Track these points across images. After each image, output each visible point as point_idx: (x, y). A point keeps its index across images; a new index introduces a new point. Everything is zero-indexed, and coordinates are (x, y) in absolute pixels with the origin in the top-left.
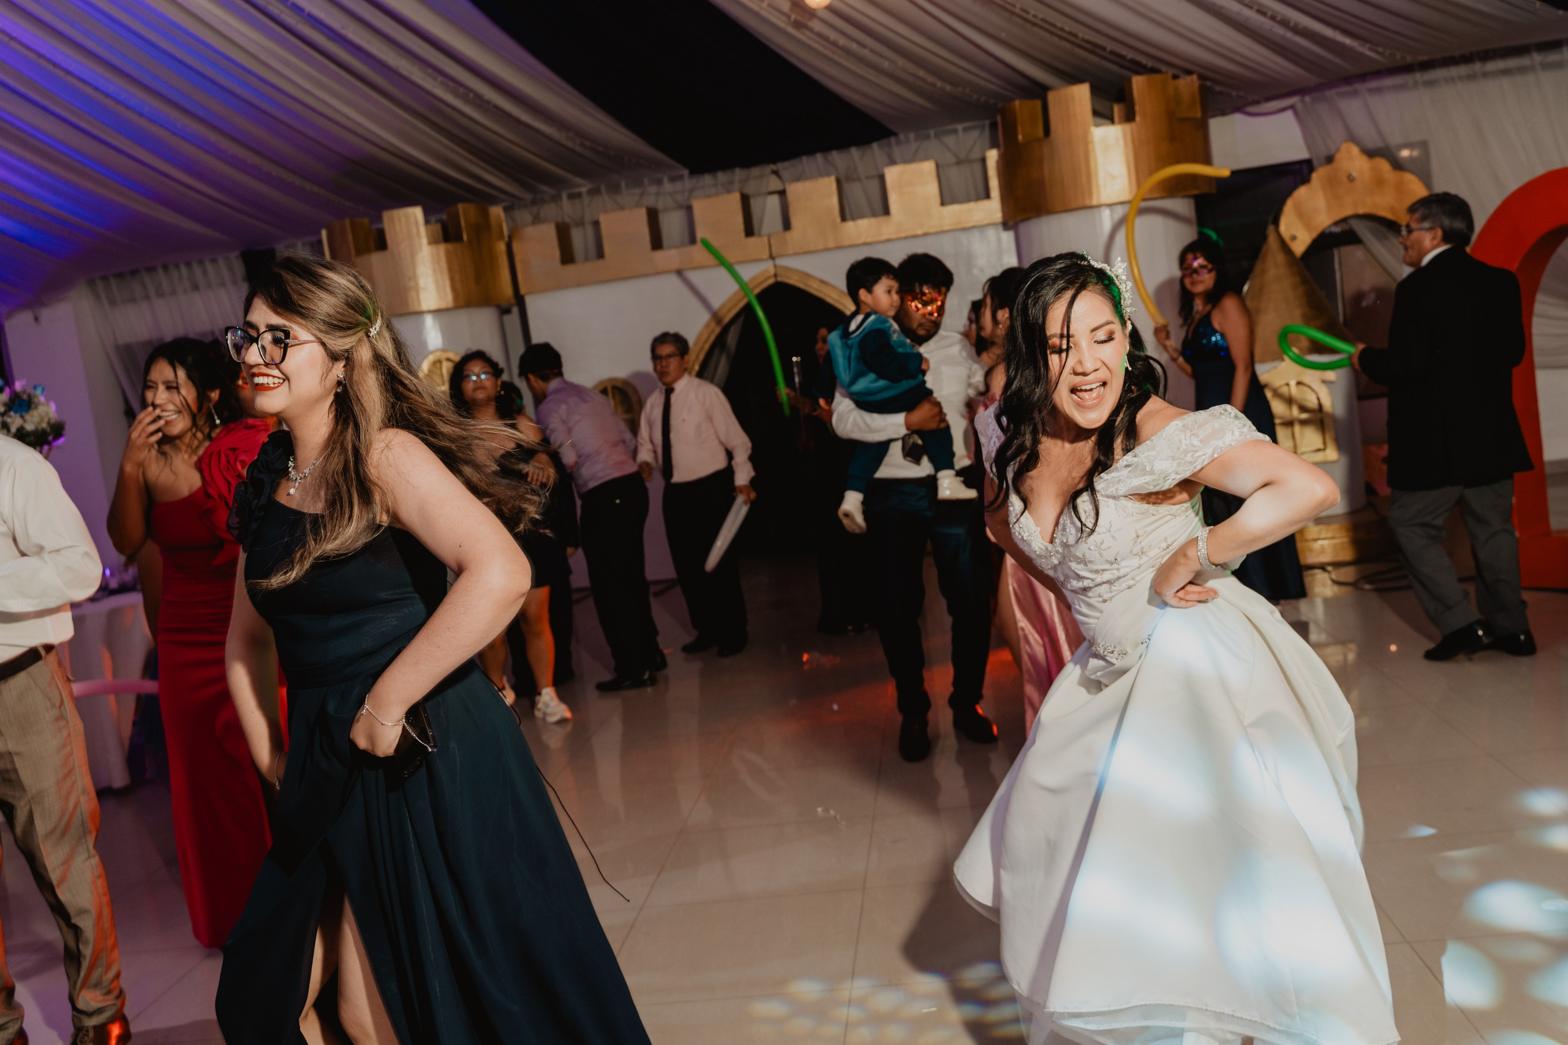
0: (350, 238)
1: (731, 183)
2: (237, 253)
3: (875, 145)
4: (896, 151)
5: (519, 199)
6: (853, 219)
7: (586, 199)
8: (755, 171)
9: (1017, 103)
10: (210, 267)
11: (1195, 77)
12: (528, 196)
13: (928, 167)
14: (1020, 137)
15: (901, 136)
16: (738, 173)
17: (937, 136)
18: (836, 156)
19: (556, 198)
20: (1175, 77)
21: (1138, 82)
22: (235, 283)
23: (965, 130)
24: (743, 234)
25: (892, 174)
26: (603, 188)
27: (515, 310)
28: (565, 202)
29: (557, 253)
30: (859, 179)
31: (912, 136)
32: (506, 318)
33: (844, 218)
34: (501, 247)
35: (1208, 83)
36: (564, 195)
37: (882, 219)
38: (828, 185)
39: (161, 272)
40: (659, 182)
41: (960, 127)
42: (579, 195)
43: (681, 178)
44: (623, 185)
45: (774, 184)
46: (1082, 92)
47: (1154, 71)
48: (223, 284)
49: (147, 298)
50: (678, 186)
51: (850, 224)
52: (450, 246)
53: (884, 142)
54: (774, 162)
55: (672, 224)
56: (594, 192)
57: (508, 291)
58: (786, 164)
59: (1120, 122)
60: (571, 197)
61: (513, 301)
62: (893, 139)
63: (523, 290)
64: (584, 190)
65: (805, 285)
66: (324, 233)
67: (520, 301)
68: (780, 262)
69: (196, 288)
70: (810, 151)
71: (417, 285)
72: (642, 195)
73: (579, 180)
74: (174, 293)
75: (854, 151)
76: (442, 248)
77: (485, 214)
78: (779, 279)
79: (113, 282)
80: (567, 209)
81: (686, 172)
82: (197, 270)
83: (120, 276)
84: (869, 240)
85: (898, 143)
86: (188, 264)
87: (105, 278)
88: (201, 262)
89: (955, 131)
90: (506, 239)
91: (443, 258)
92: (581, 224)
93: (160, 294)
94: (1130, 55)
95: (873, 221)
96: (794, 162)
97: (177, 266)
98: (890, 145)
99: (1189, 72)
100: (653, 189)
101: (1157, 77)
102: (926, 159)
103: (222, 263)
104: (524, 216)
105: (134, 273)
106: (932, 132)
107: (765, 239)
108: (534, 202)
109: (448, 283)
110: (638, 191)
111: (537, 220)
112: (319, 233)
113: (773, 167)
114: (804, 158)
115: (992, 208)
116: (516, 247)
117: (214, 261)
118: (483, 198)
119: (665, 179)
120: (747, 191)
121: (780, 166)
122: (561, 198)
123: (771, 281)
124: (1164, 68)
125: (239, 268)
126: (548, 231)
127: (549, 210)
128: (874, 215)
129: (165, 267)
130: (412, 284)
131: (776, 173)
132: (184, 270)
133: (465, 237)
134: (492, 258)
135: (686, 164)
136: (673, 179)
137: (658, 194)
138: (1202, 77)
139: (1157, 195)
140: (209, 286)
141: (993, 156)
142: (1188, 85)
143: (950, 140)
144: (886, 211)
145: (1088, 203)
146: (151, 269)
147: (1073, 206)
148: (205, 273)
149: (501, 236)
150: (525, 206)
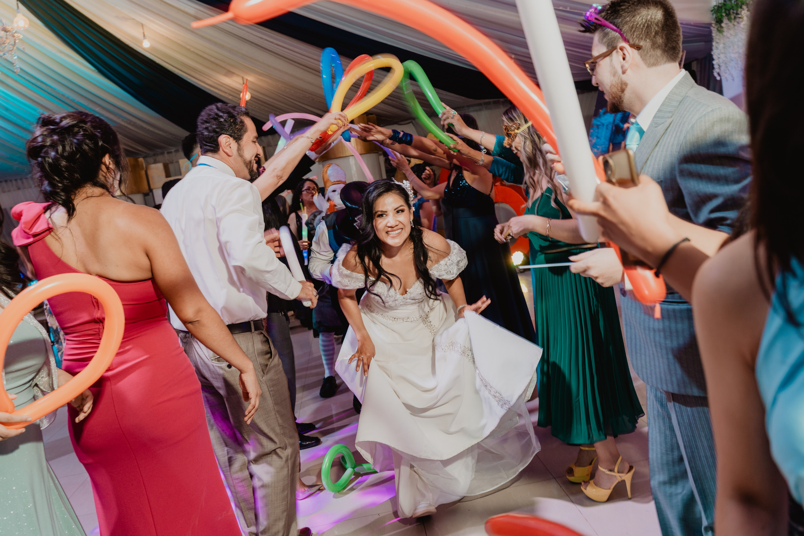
5: (149, 155)
7: (174, 154)
10: (24, 180)
12: (152, 153)
19: (162, 153)
27: (149, 194)
28: (166, 155)
29: (164, 172)
32: (146, 197)
34: (143, 172)
36: (166, 152)
42: (171, 152)
48: (31, 187)
57: (146, 187)
60: (168, 153)
61: (149, 192)
63: (152, 188)
64: (173, 150)
67: (151, 191)
69: (19, 189)
73: (171, 147)
74: (9, 191)
77: (137, 161)
80: (167, 157)
82: (19, 182)
86: (16, 180)
90: (145, 169)
92: (172, 163)
104: (150, 160)
108: (154, 155)
111: (155, 162)
116: (149, 172)
118: (136, 155)
122: (164, 154)
126: (160, 166)
127: (160, 158)
129: (6, 181)
132: (14, 182)
133: (131, 169)
134: (140, 177)
138: (376, 115)
147: (337, 157)
148: (23, 183)
149: (143, 168)
150: (150, 157)
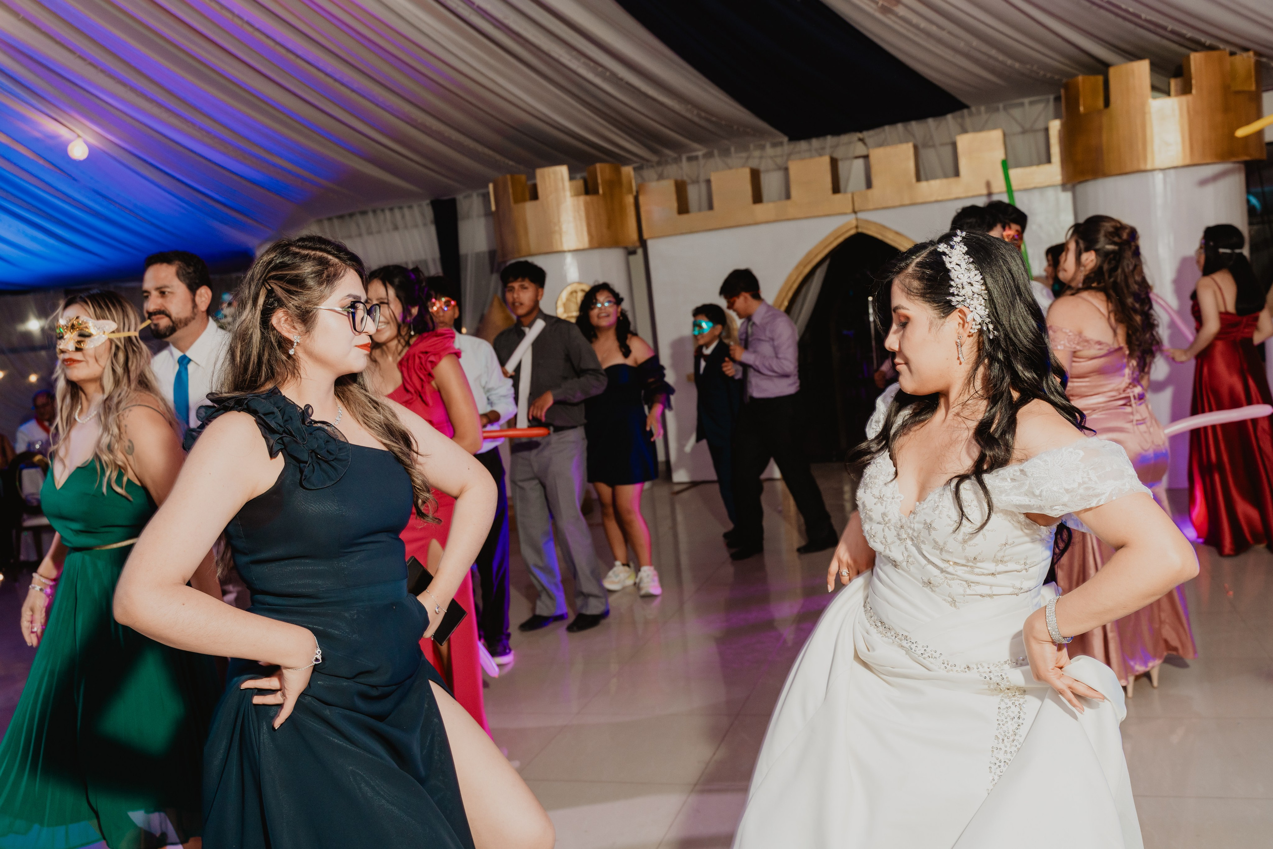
0: (510, 191)
1: (823, 148)
2: (428, 201)
3: (949, 117)
4: (968, 121)
5: (647, 161)
6: (927, 180)
7: (702, 161)
8: (844, 138)
9: (1080, 78)
10: (406, 211)
11: (1251, 54)
12: (654, 158)
13: (996, 135)
14: (1082, 109)
15: (973, 109)
16: (830, 140)
17: (1005, 109)
18: (914, 125)
19: (677, 160)
20: (1232, 54)
21: (1196, 60)
22: (425, 225)
23: (1031, 103)
24: (830, 192)
25: (964, 141)
26: (716, 152)
27: (640, 251)
28: (684, 163)
29: (675, 205)
30: (934, 146)
31: (983, 108)
32: (632, 258)
33: (918, 179)
34: (630, 199)
35: (1264, 60)
36: (684, 158)
37: (953, 180)
38: (907, 149)
39: (371, 215)
40: (763, 148)
41: (1026, 101)
42: (696, 158)
43: (781, 144)
44: (733, 149)
45: (860, 149)
46: (1142, 69)
47: (1211, 48)
48: (416, 226)
49: (360, 235)
50: (779, 150)
51: (924, 184)
52: (588, 198)
53: (958, 113)
54: (861, 131)
55: (771, 182)
56: (709, 155)
57: (634, 236)
58: (871, 133)
59: (1177, 95)
60: (690, 159)
61: (638, 244)
62: (965, 111)
63: (645, 236)
64: (700, 153)
65: (882, 235)
66: (491, 186)
67: (643, 243)
68: (861, 215)
69: (396, 228)
70: (892, 121)
71: (560, 229)
72: (748, 158)
73: (695, 145)
74: (379, 232)
75: (930, 121)
76: (582, 199)
77: (618, 172)
78: (860, 230)
79: (336, 222)
80: (684, 169)
81: (785, 139)
82: (397, 213)
83: (341, 217)
84: (940, 198)
85: (971, 114)
86: (391, 209)
87: (330, 219)
88: (401, 208)
89: (1022, 104)
90: (635, 193)
91: (582, 208)
92: (696, 181)
93: (370, 233)
94: (1189, 33)
95: (945, 181)
96: (878, 131)
97: (383, 210)
98: (962, 117)
99: (1246, 50)
100: (757, 153)
101: (1215, 54)
102: (995, 128)
103: (416, 209)
104: (650, 173)
105: (351, 215)
106: (1001, 106)
107: (849, 196)
108: (659, 163)
109: (585, 229)
110: (744, 155)
111: (661, 177)
112: (487, 187)
113: (860, 135)
114: (887, 128)
115: (1054, 171)
116: (642, 199)
117: (410, 207)
118: (617, 159)
119: (768, 145)
120: (835, 155)
121: (865, 134)
122: (681, 160)
123: (853, 232)
124: (1221, 46)
125: (429, 213)
126: (668, 186)
127: (671, 170)
128: (946, 176)
129: (374, 211)
130: (557, 228)
131: (861, 140)
132: (388, 213)
133: (601, 191)
134: (622, 208)
135: (785, 132)
136: (774, 145)
137: (761, 158)
138: (1258, 54)
139: (1208, 161)
140: (406, 227)
141: (1055, 126)
142: (1245, 62)
143: (1016, 112)
144: (957, 174)
145: (1142, 167)
146: (364, 213)
147: (1128, 170)
148: (403, 217)
149: (630, 190)
150: (652, 166)
